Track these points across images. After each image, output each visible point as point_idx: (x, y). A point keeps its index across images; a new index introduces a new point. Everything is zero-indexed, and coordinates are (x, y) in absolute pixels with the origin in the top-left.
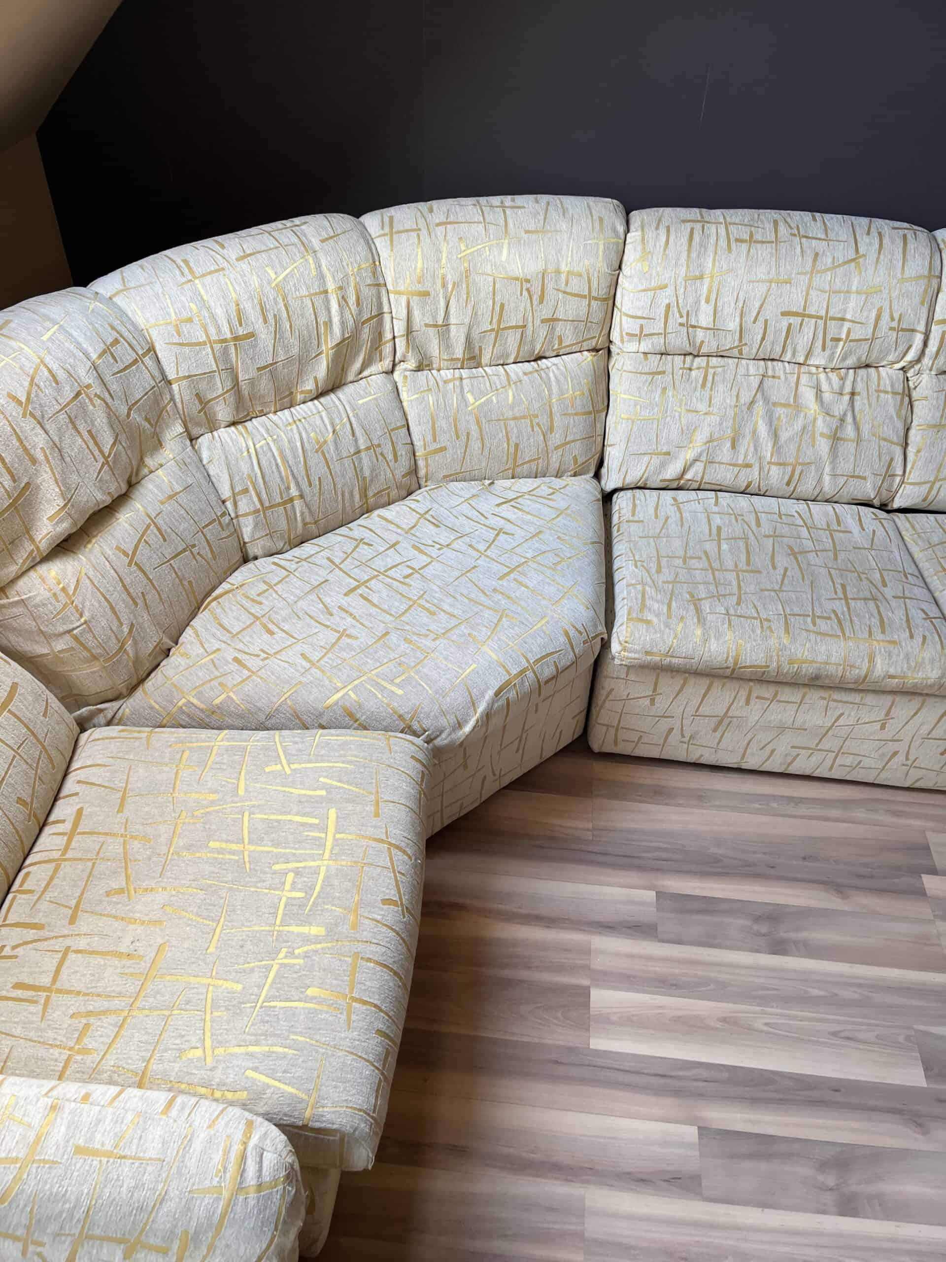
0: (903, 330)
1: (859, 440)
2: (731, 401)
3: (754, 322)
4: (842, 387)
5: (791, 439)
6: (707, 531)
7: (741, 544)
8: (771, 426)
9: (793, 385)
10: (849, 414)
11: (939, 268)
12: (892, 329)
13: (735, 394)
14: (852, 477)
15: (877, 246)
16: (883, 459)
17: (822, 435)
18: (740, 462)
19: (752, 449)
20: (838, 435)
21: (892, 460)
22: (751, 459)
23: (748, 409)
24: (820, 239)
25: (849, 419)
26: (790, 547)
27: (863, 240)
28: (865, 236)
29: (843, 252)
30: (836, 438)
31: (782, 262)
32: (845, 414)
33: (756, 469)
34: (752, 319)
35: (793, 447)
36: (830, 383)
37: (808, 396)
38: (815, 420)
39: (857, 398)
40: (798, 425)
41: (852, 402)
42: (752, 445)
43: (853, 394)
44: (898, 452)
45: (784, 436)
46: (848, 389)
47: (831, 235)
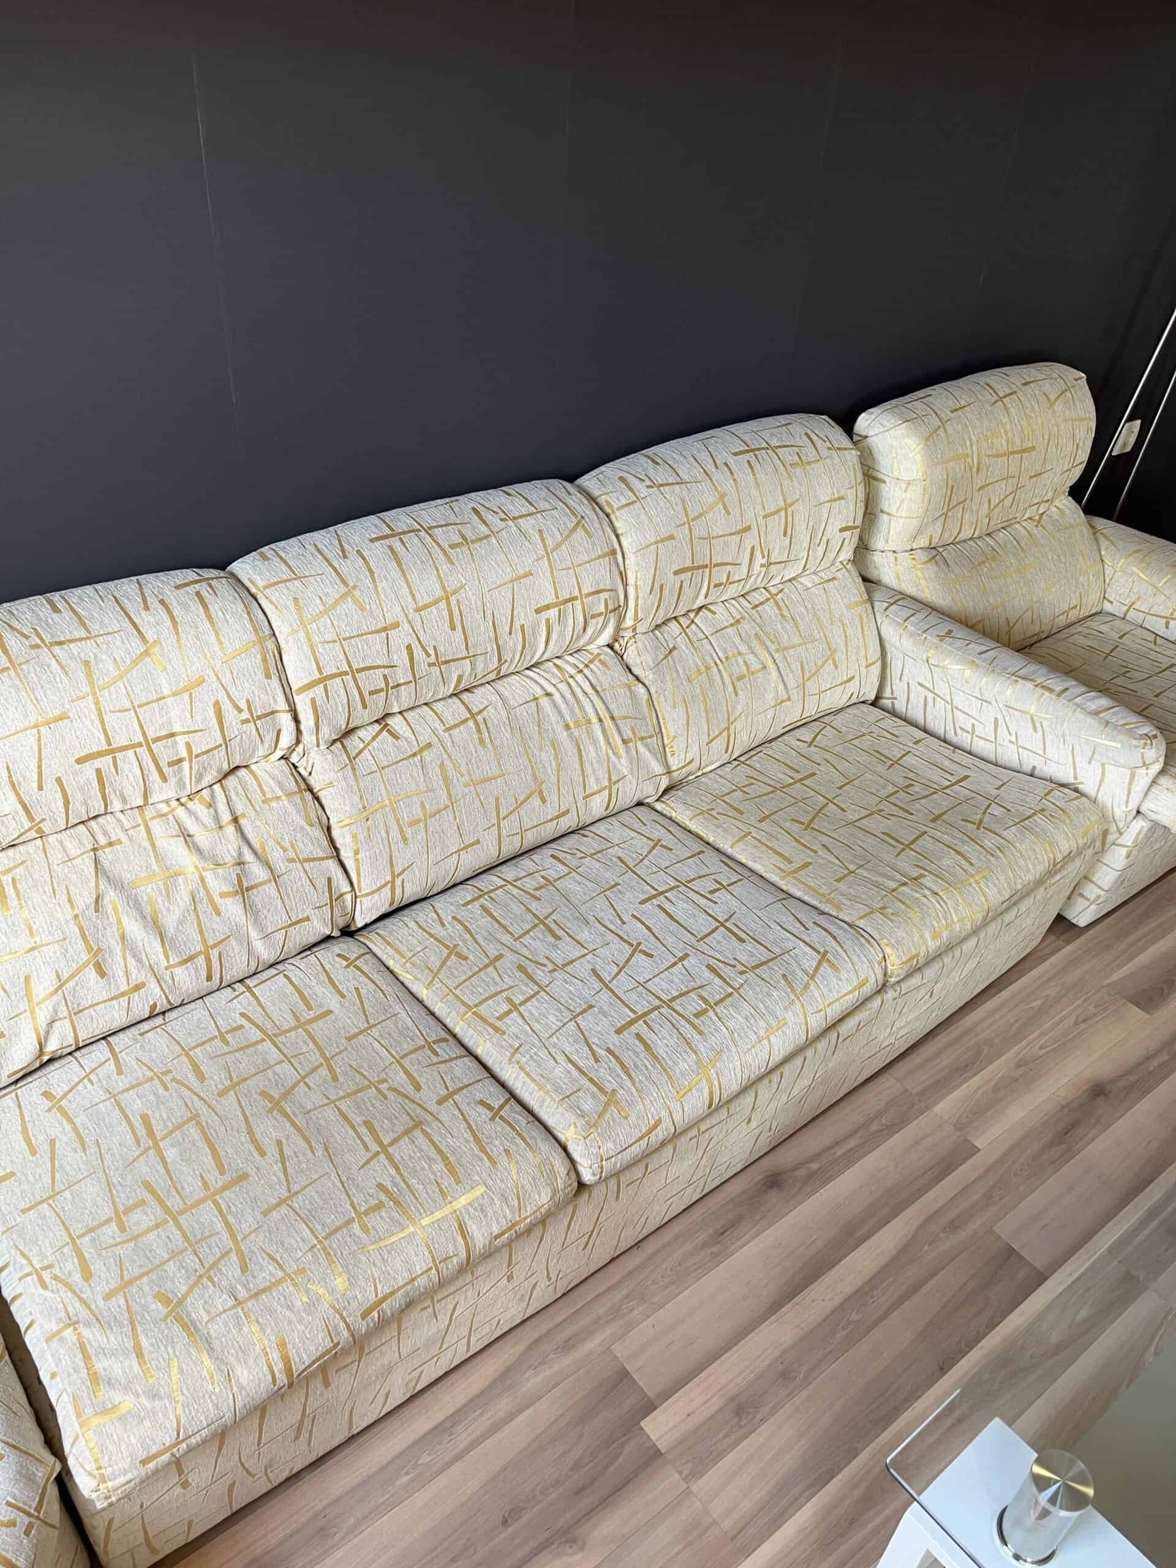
0: (259, 718)
1: (275, 877)
2: (65, 914)
3: (40, 788)
4: (217, 818)
5: (181, 922)
6: (130, 1137)
7: (193, 1131)
8: (144, 917)
9: (146, 844)
10: (246, 850)
11: (266, 623)
12: (244, 722)
13: (65, 897)
14: (291, 925)
15: (169, 623)
16: (318, 886)
17: (222, 895)
18: (124, 988)
19: (132, 962)
20: (245, 885)
21: (329, 880)
22: (137, 976)
23: (97, 911)
24: (81, 639)
25: (249, 857)
26: (264, 1094)
27: (144, 619)
28: (144, 613)
29: (125, 646)
30: (243, 890)
31: (39, 693)
32: (240, 854)
33: (153, 984)
34: (35, 785)
35: (192, 931)
36: (197, 819)
37: (176, 849)
38: (202, 880)
39: (243, 822)
40: (183, 898)
41: (240, 830)
42: (129, 958)
43: (235, 820)
44: (332, 865)
45: (170, 921)
46: (226, 817)
47: (95, 628)
